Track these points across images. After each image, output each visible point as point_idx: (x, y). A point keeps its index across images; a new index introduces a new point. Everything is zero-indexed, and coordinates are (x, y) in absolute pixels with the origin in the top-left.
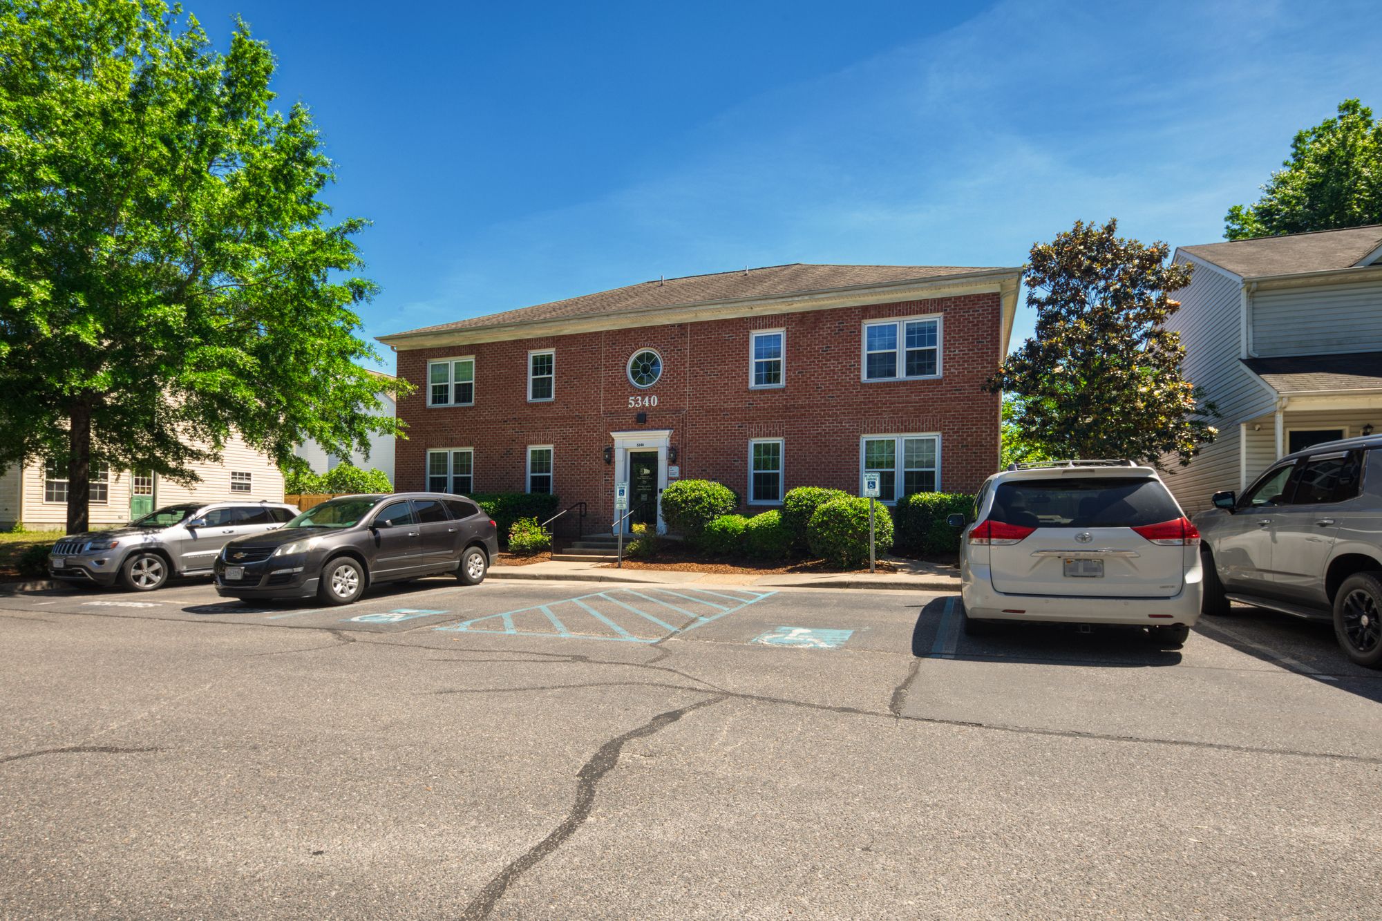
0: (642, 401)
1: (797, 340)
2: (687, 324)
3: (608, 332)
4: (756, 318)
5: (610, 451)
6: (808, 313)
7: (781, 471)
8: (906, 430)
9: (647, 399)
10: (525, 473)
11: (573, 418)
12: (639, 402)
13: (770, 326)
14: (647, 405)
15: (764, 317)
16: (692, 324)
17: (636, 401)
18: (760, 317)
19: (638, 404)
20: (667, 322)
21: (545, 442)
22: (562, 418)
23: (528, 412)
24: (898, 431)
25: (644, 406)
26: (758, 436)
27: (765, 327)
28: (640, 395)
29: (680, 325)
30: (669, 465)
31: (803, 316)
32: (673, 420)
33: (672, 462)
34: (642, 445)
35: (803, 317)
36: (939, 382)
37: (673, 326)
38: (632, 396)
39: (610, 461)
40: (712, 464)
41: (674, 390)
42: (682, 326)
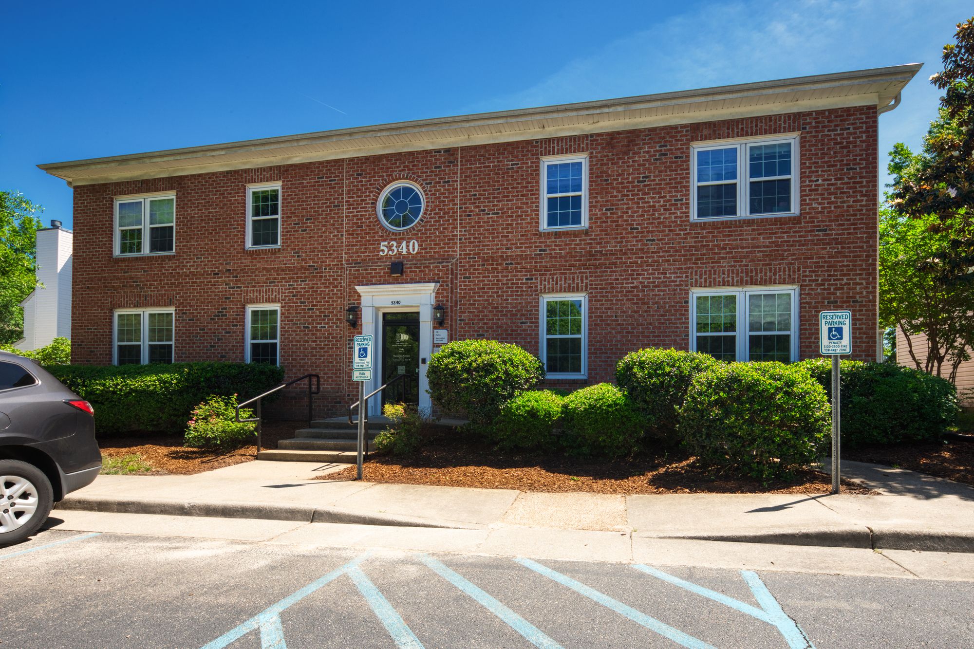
0: (398, 247)
1: (605, 168)
2: (456, 149)
3: (351, 160)
4: (548, 141)
5: (355, 311)
6: (619, 133)
7: (583, 336)
8: (753, 282)
9: (404, 244)
10: (243, 339)
11: (306, 269)
12: (394, 248)
13: (568, 151)
14: (404, 252)
15: (560, 139)
16: (463, 149)
17: (390, 248)
18: (554, 139)
19: (393, 251)
20: (430, 147)
21: (269, 301)
22: (290, 269)
23: (247, 262)
24: (741, 283)
25: (400, 254)
26: (552, 291)
27: (561, 152)
28: (395, 240)
29: (447, 150)
30: (435, 328)
31: (612, 137)
32: (439, 270)
33: (439, 323)
34: (398, 302)
35: (612, 139)
36: (796, 220)
37: (438, 151)
38: (385, 240)
39: (355, 324)
40: (491, 327)
41: (440, 233)
42: (450, 152)
